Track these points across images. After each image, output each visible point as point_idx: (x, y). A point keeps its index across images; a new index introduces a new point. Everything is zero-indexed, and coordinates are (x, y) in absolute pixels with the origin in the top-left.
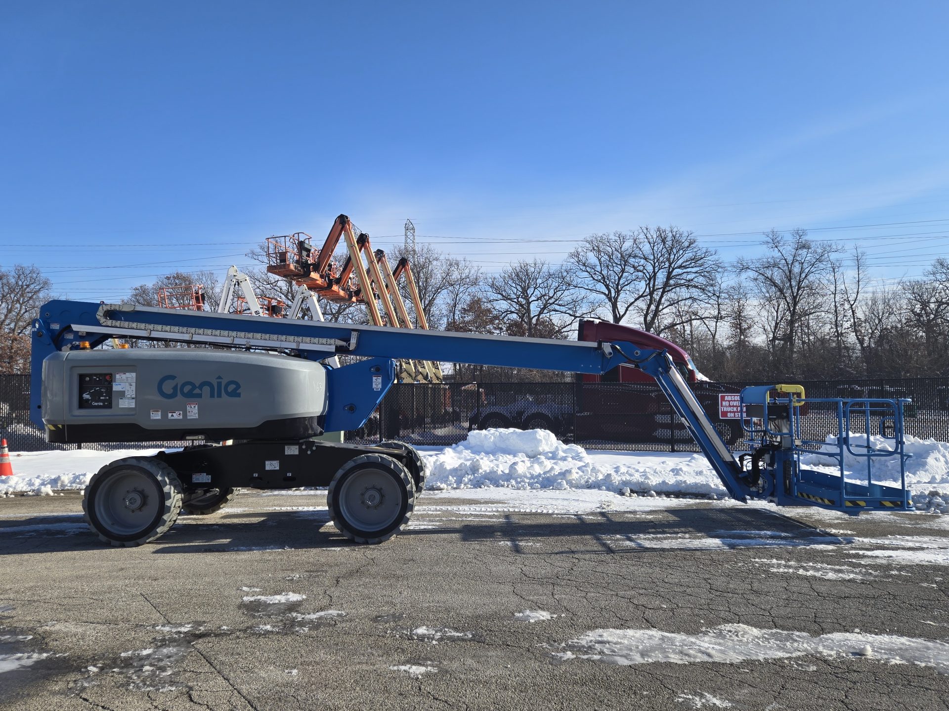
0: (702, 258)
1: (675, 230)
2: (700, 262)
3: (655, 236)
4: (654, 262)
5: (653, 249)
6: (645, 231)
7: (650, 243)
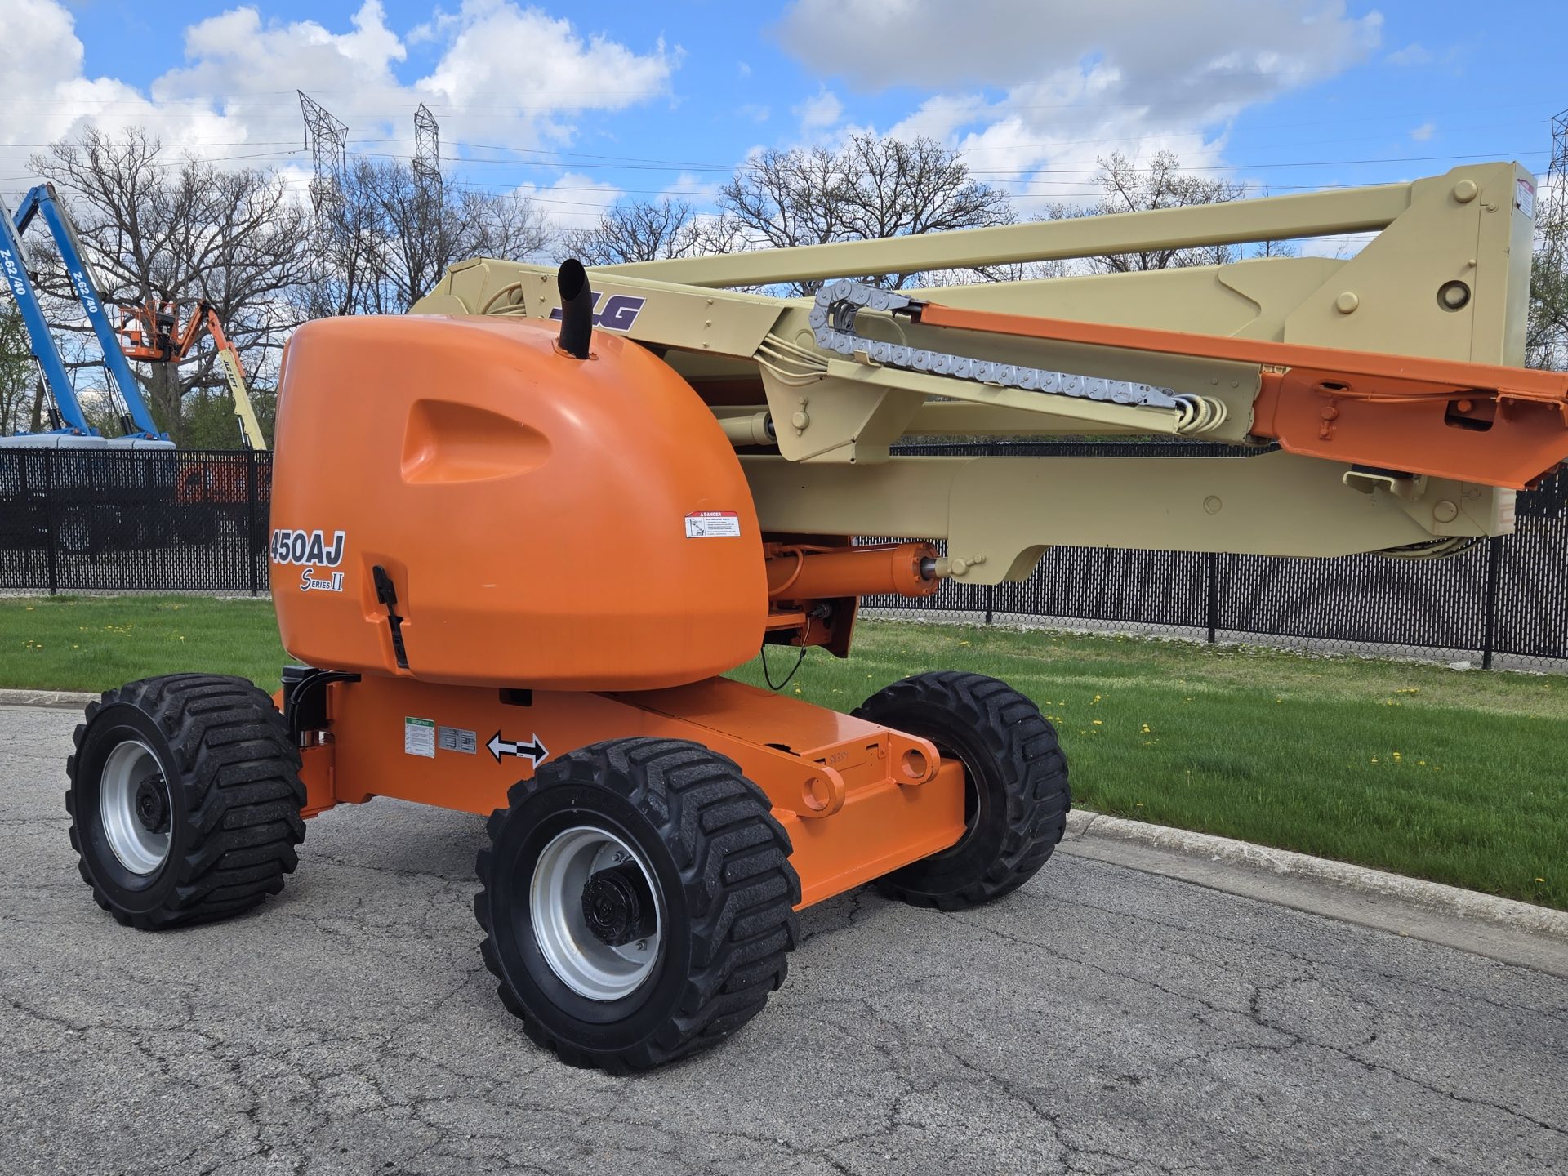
0: (976, 207)
1: (927, 147)
2: (974, 215)
3: (883, 161)
4: (881, 212)
5: (879, 186)
6: (863, 145)
7: (874, 175)
